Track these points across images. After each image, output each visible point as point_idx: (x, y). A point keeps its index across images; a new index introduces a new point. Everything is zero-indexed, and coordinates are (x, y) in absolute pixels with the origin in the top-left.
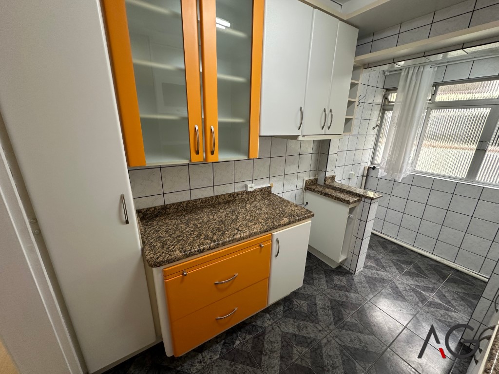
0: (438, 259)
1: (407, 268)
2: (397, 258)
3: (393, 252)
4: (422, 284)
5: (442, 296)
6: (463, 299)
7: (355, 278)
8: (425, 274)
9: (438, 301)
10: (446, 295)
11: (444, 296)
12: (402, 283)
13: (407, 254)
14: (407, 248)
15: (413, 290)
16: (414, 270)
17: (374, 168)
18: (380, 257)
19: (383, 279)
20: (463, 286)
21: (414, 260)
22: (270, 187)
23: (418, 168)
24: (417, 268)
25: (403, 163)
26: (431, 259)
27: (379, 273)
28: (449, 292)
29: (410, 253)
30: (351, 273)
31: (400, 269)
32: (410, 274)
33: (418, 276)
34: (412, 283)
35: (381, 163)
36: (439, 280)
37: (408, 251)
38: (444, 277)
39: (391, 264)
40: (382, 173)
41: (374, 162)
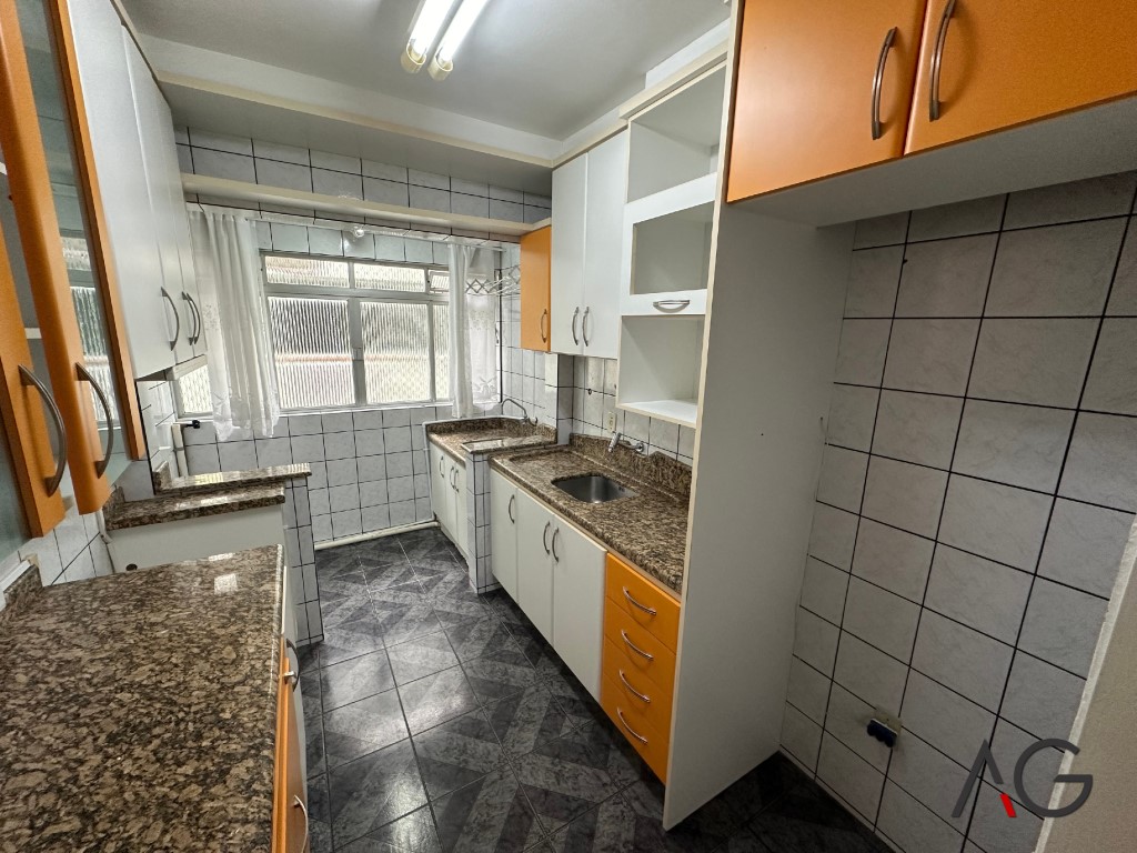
1: (361, 571)
2: (336, 570)
4: (396, 575)
5: (422, 571)
6: (435, 558)
9: (426, 579)
10: (422, 565)
11: (423, 569)
12: (381, 593)
13: (336, 556)
14: (328, 549)
15: (400, 589)
16: (370, 569)
17: (196, 425)
19: (361, 608)
20: (421, 546)
21: (354, 557)
24: (368, 562)
26: (366, 541)
27: (344, 606)
28: (420, 562)
29: (339, 551)
31: (358, 580)
32: (373, 576)
33: (381, 570)
34: (387, 582)
35: (215, 409)
36: (400, 558)
38: (399, 551)
39: (341, 583)
40: (225, 430)
41: (187, 410)
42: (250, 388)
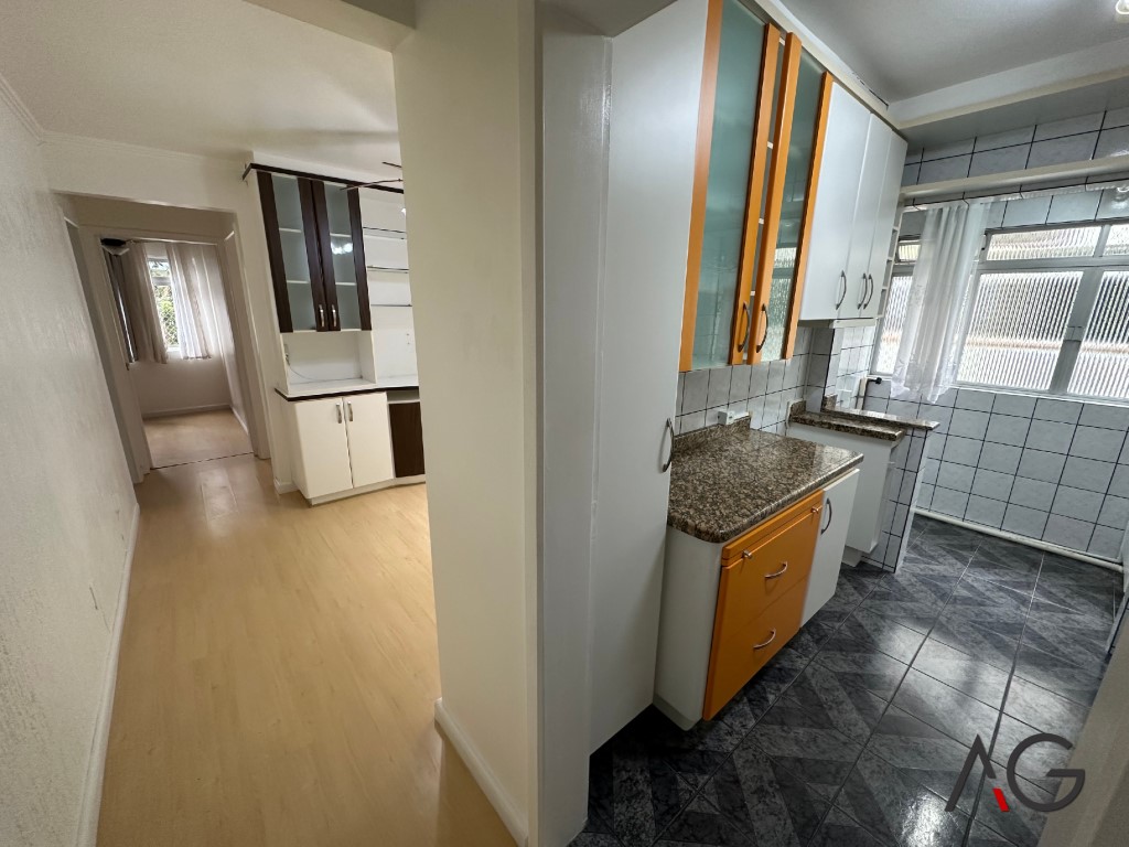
0: (1013, 537)
1: (970, 556)
2: (947, 542)
3: (933, 532)
4: (1006, 578)
5: (1048, 594)
6: (1080, 595)
7: (899, 579)
8: (1004, 563)
9: (1045, 601)
10: (1053, 590)
11: (1051, 593)
12: (977, 580)
13: (959, 534)
14: (953, 525)
15: (1000, 589)
16: (983, 559)
17: (878, 381)
18: (919, 543)
19: (944, 577)
20: (1071, 575)
21: (974, 543)
22: (748, 419)
23: (960, 378)
24: (986, 554)
25: (940, 368)
27: (931, 567)
28: (1054, 586)
29: (964, 532)
30: (888, 572)
31: (964, 560)
32: (980, 565)
33: (994, 566)
34: (992, 577)
35: (895, 370)
36: (1030, 571)
37: (957, 530)
38: (1034, 565)
39: (943, 552)
40: (898, 389)
41: (878, 370)
42: (929, 357)
